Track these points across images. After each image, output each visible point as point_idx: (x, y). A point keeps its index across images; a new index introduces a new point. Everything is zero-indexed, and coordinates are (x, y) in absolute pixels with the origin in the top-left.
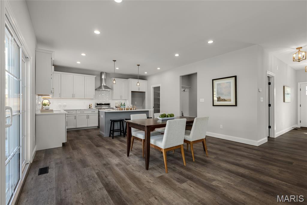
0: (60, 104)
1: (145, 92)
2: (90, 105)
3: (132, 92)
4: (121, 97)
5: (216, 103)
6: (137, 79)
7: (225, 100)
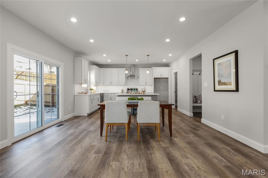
0: (104, 89)
1: (168, 78)
2: (122, 90)
3: (154, 78)
4: (146, 83)
5: (218, 88)
6: (147, 67)
7: (225, 84)
